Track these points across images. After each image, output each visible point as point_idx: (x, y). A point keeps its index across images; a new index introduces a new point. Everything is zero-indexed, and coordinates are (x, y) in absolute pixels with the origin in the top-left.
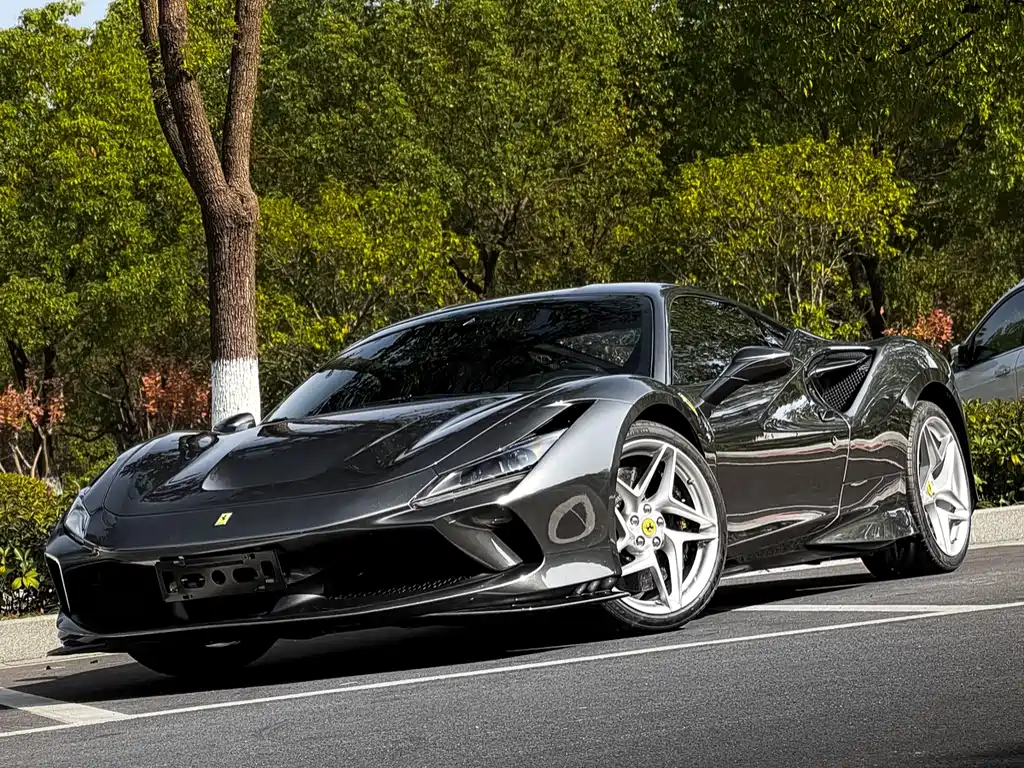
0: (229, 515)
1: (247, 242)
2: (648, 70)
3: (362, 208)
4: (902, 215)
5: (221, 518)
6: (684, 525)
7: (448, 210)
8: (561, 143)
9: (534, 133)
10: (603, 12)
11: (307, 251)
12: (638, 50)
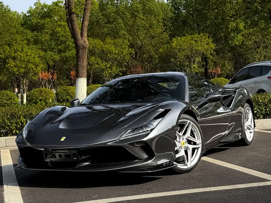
0: (65, 138)
1: (85, 52)
2: (167, 20)
3: (113, 43)
4: (213, 50)
5: (62, 139)
6: (192, 143)
7: (129, 44)
8: (151, 32)
9: (146, 30)
10: (160, 8)
11: (103, 50)
12: (166, 16)
